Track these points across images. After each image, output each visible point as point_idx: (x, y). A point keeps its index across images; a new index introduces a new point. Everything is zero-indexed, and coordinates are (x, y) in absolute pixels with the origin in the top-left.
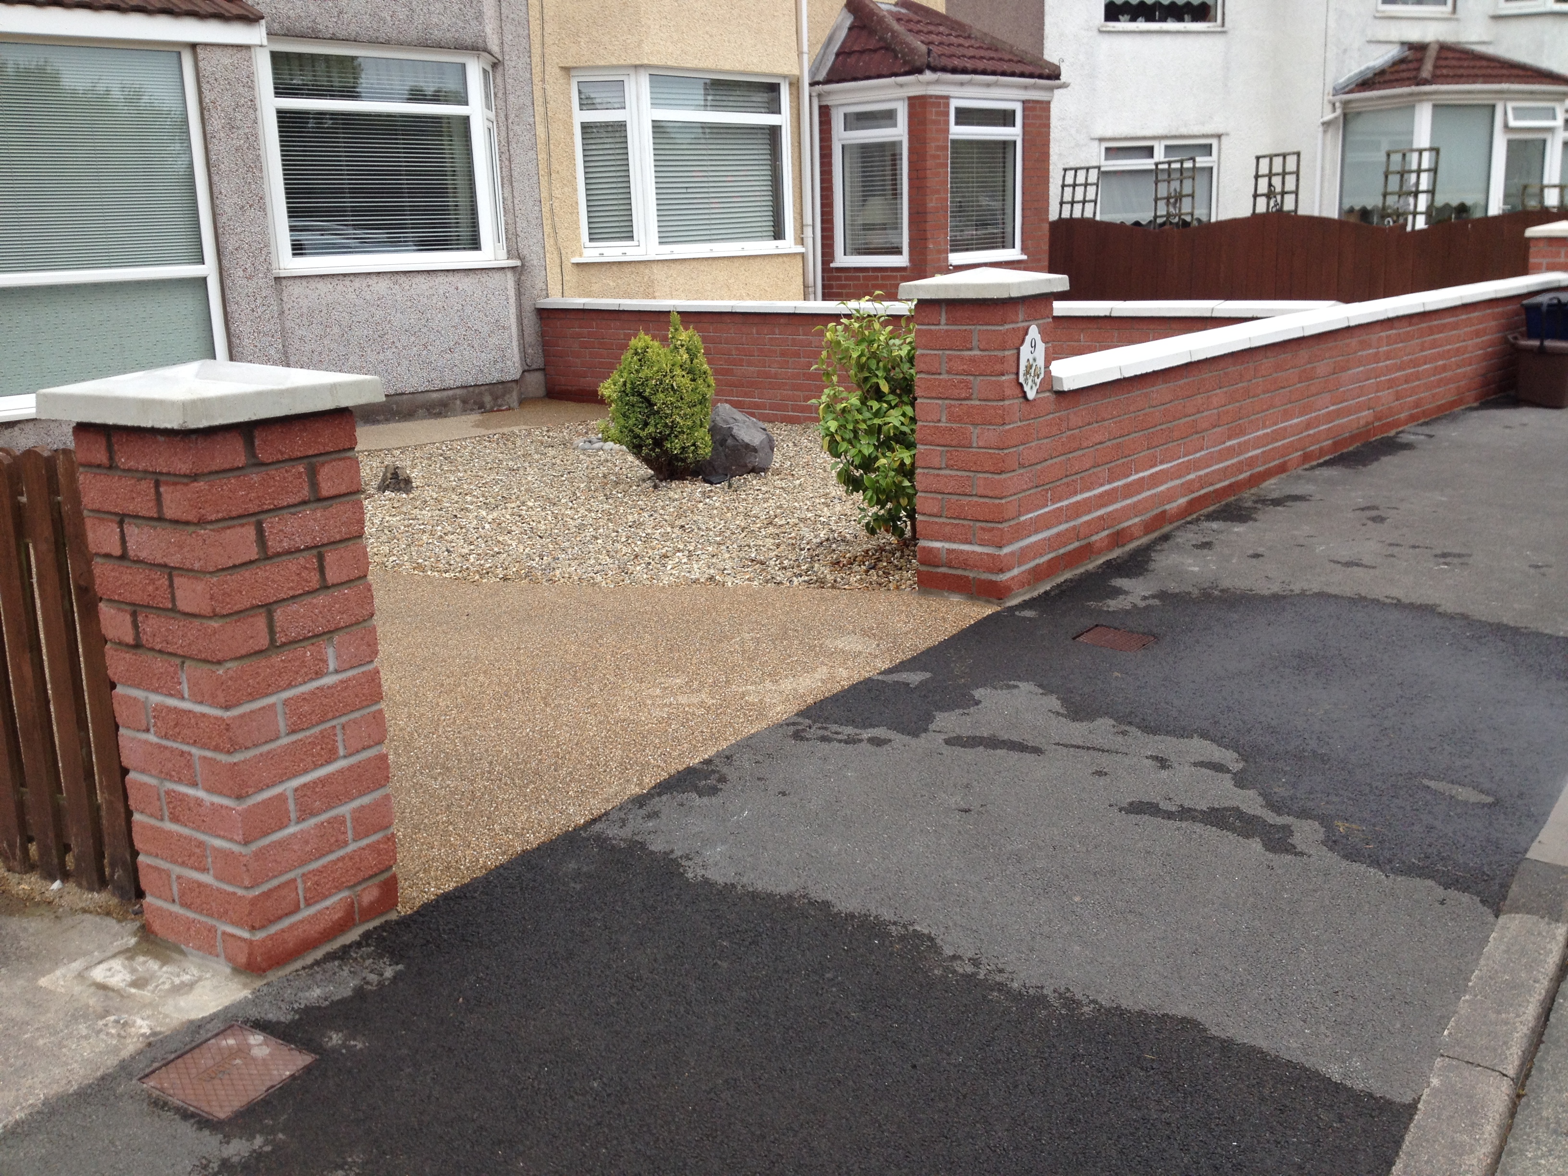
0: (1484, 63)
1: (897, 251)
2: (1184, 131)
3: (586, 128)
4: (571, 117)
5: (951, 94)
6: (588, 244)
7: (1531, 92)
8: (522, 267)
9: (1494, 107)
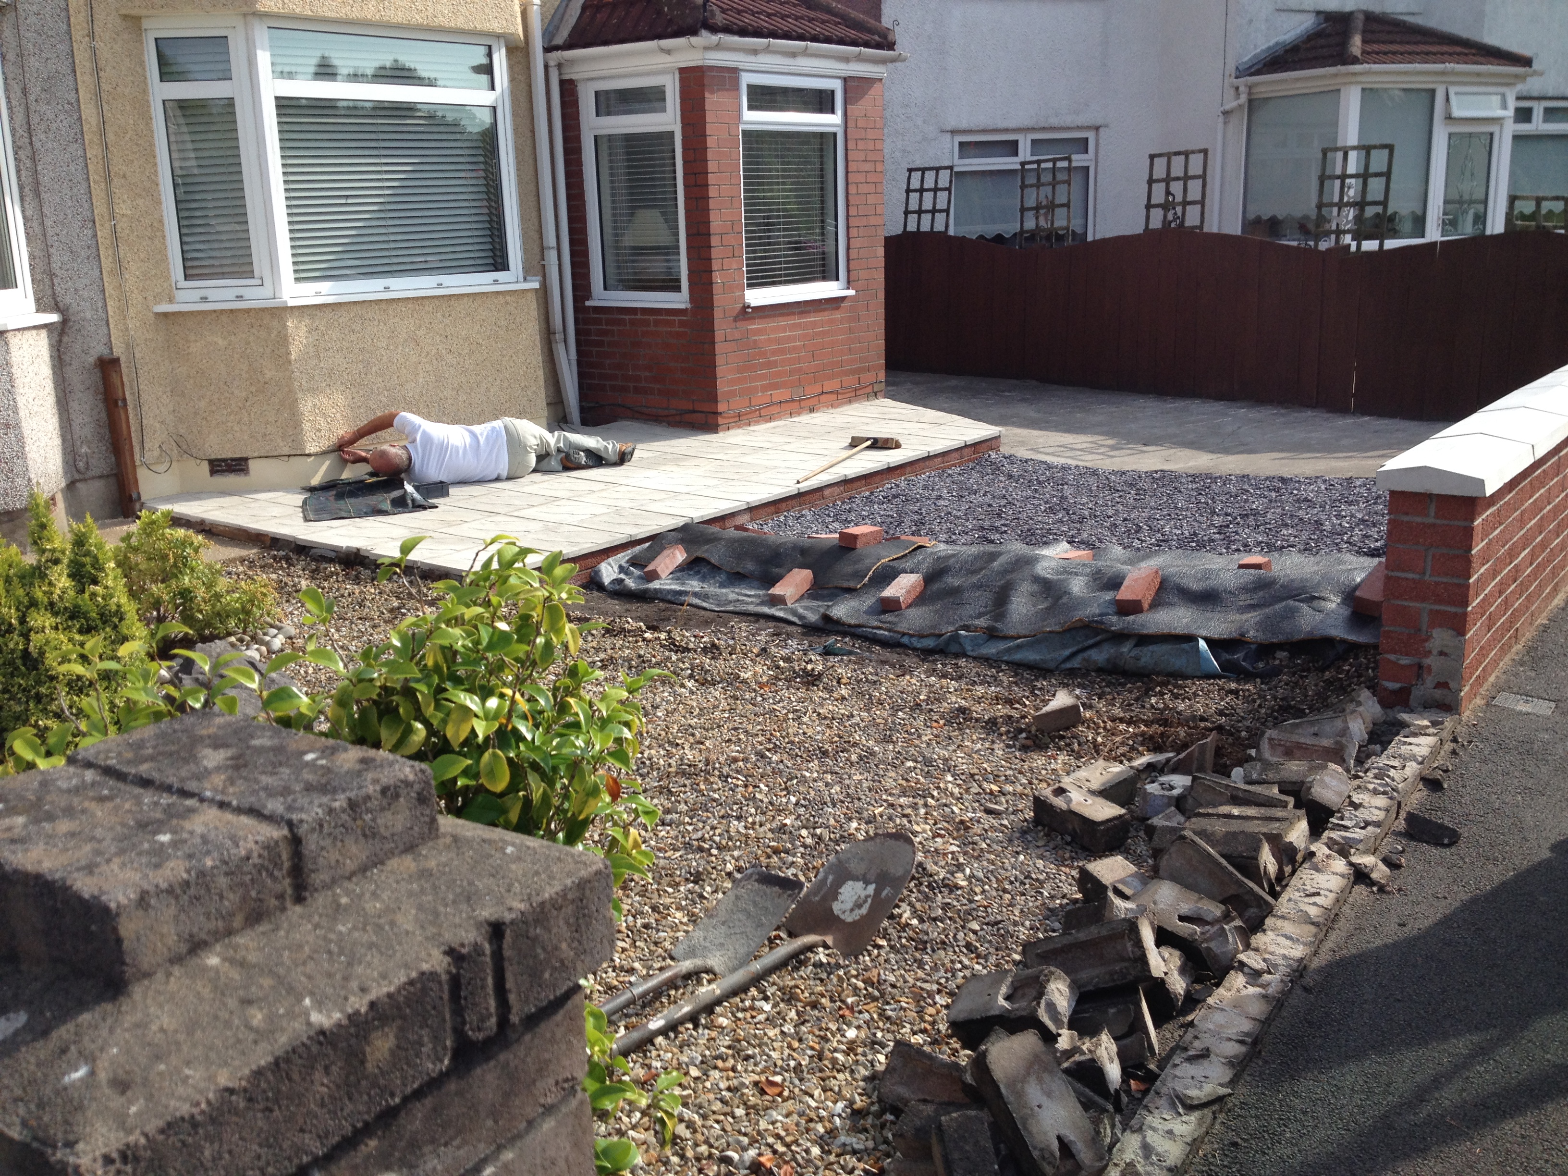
1: (674, 286)
2: (1054, 121)
3: (174, 108)
4: (145, 91)
5: (741, 66)
6: (183, 283)
7: (1478, 74)
8: (65, 322)
9: (1433, 92)
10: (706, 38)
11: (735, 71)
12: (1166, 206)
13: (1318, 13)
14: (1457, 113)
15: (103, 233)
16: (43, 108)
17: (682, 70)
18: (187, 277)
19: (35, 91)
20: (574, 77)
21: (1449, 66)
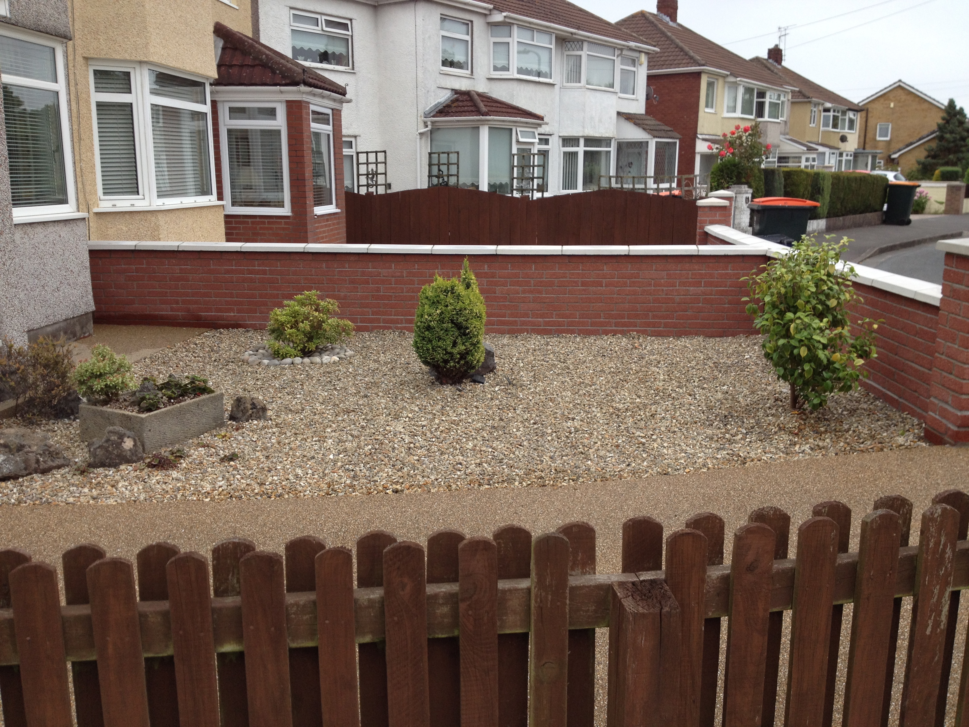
0: (499, 105)
3: (100, 106)
4: (89, 97)
5: (312, 102)
6: (103, 197)
7: (527, 123)
9: (511, 129)
10: (303, 88)
11: (309, 103)
12: (439, 176)
13: (452, 90)
14: (521, 140)
15: (78, 170)
17: (287, 102)
18: (105, 194)
20: (217, 99)
21: (518, 119)
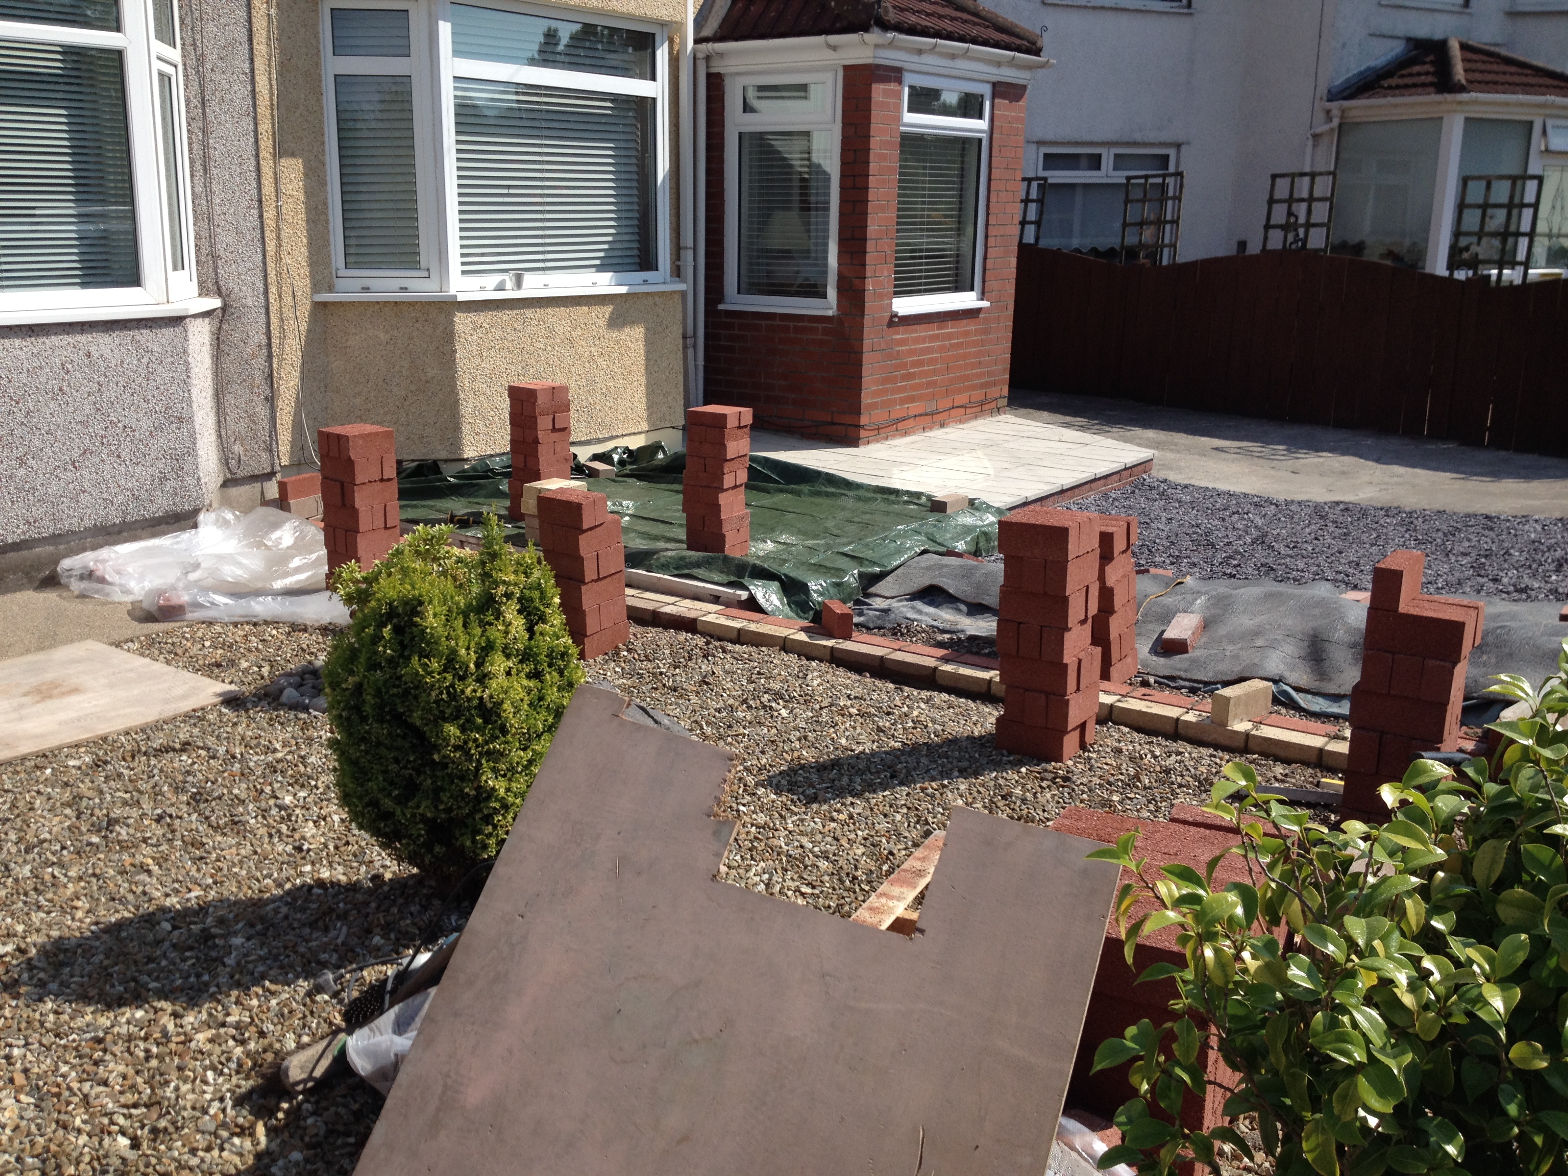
1: (816, 291)
2: (1138, 137)
3: (344, 84)
5: (906, 66)
6: (343, 272)
8: (224, 309)
9: (1531, 124)
10: (874, 36)
11: (900, 71)
12: (1285, 228)
13: (1409, 40)
14: (1552, 146)
15: (269, 215)
16: (217, 77)
17: (846, 68)
18: (347, 265)
19: (212, 57)
20: (722, 70)
21: (1551, 98)
